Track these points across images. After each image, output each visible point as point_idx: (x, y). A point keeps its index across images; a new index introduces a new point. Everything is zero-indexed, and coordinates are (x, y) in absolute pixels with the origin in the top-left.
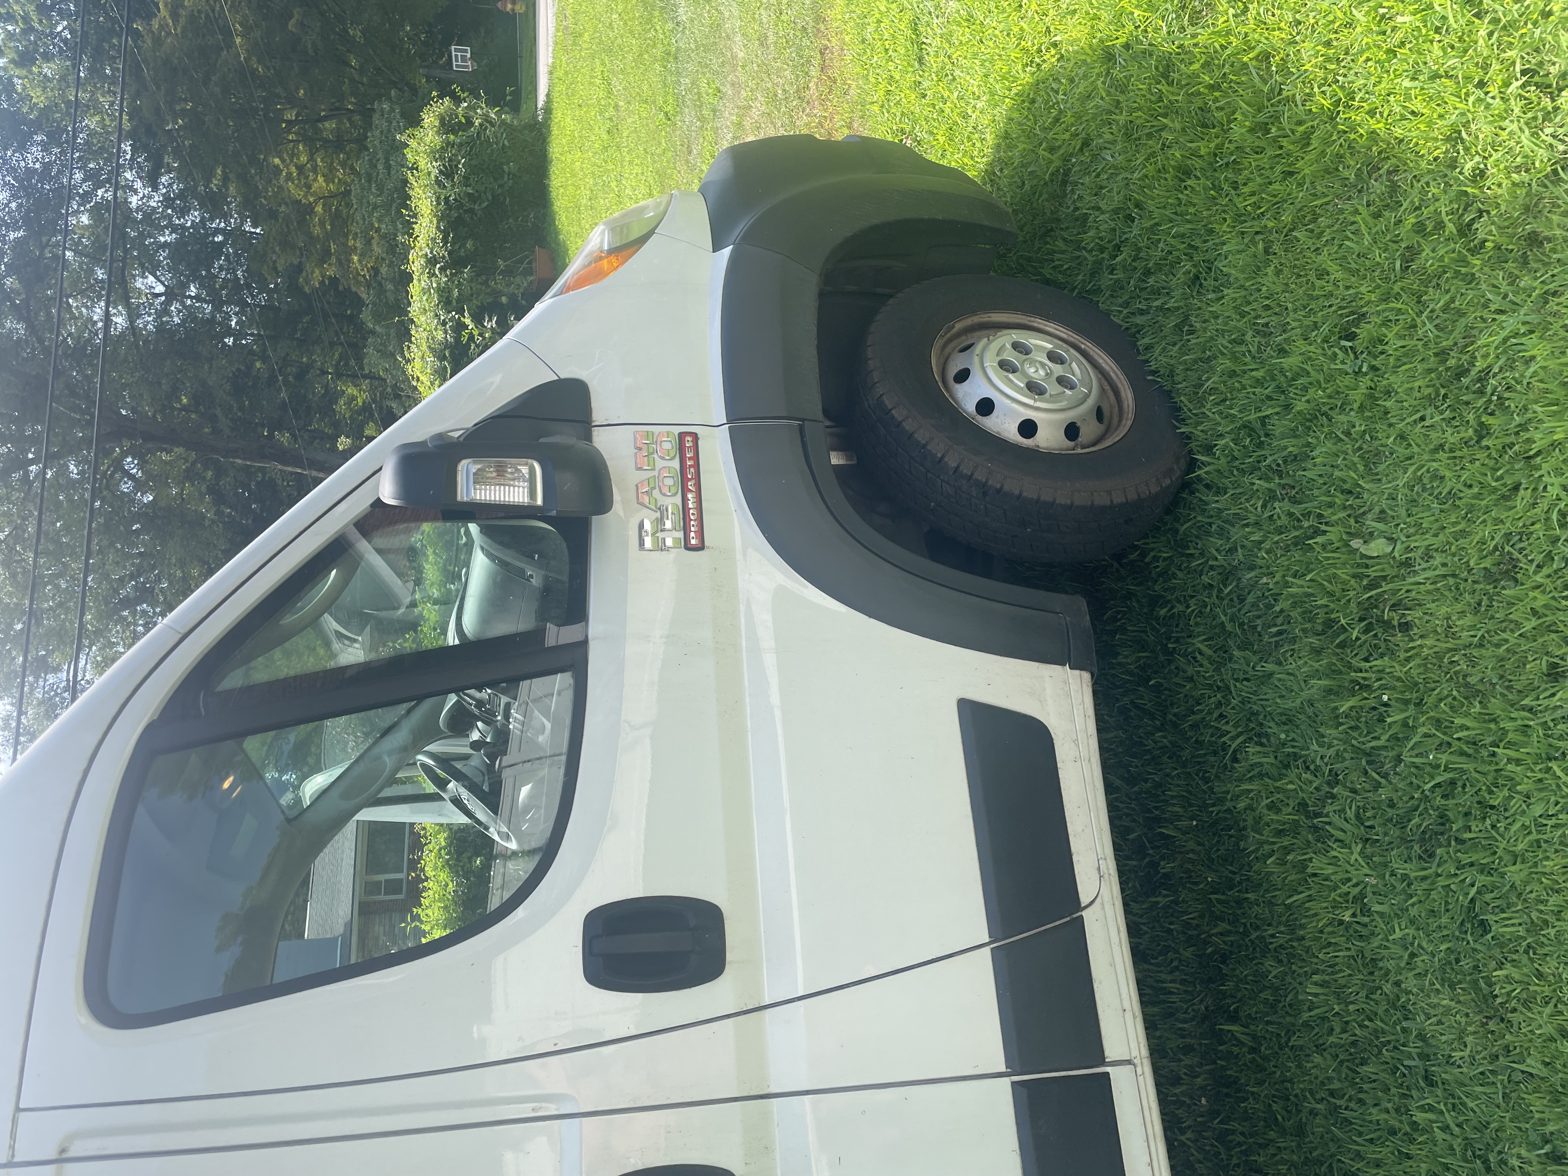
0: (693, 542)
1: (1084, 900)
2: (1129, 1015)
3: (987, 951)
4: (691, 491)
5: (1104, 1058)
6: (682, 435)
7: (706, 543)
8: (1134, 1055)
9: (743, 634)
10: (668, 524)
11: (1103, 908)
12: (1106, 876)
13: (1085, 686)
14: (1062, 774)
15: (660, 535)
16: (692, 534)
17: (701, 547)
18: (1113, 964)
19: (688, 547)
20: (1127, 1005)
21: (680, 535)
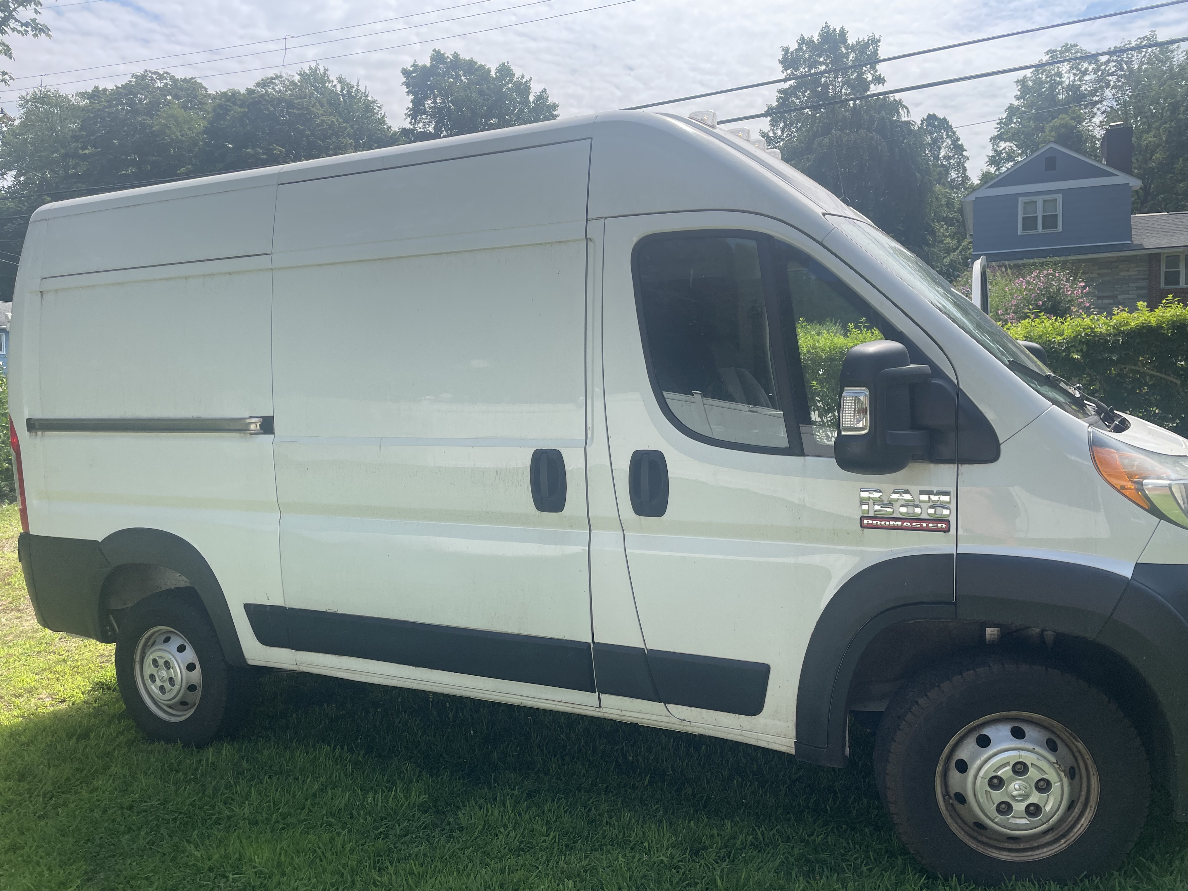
0: (865, 522)
1: (670, 706)
2: (619, 712)
3: (643, 647)
4: (902, 524)
5: (602, 693)
6: (948, 522)
7: (865, 530)
8: (604, 709)
9: (808, 545)
10: (877, 507)
11: (665, 716)
12: (682, 723)
13: (787, 748)
14: (732, 715)
15: (871, 502)
16: (871, 522)
17: (863, 526)
18: (640, 712)
19: (862, 518)
20: (624, 713)
21: (871, 514)
